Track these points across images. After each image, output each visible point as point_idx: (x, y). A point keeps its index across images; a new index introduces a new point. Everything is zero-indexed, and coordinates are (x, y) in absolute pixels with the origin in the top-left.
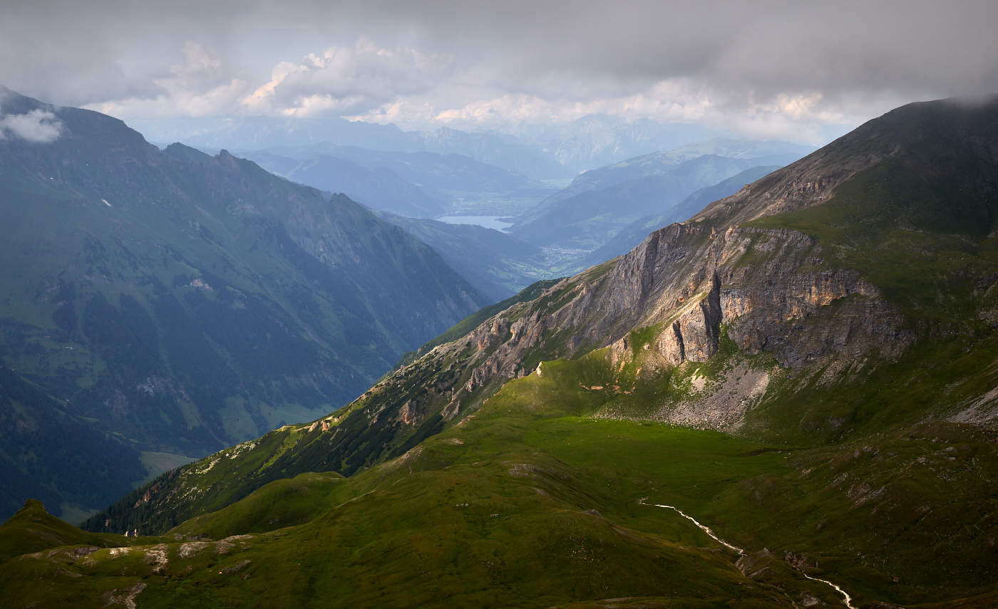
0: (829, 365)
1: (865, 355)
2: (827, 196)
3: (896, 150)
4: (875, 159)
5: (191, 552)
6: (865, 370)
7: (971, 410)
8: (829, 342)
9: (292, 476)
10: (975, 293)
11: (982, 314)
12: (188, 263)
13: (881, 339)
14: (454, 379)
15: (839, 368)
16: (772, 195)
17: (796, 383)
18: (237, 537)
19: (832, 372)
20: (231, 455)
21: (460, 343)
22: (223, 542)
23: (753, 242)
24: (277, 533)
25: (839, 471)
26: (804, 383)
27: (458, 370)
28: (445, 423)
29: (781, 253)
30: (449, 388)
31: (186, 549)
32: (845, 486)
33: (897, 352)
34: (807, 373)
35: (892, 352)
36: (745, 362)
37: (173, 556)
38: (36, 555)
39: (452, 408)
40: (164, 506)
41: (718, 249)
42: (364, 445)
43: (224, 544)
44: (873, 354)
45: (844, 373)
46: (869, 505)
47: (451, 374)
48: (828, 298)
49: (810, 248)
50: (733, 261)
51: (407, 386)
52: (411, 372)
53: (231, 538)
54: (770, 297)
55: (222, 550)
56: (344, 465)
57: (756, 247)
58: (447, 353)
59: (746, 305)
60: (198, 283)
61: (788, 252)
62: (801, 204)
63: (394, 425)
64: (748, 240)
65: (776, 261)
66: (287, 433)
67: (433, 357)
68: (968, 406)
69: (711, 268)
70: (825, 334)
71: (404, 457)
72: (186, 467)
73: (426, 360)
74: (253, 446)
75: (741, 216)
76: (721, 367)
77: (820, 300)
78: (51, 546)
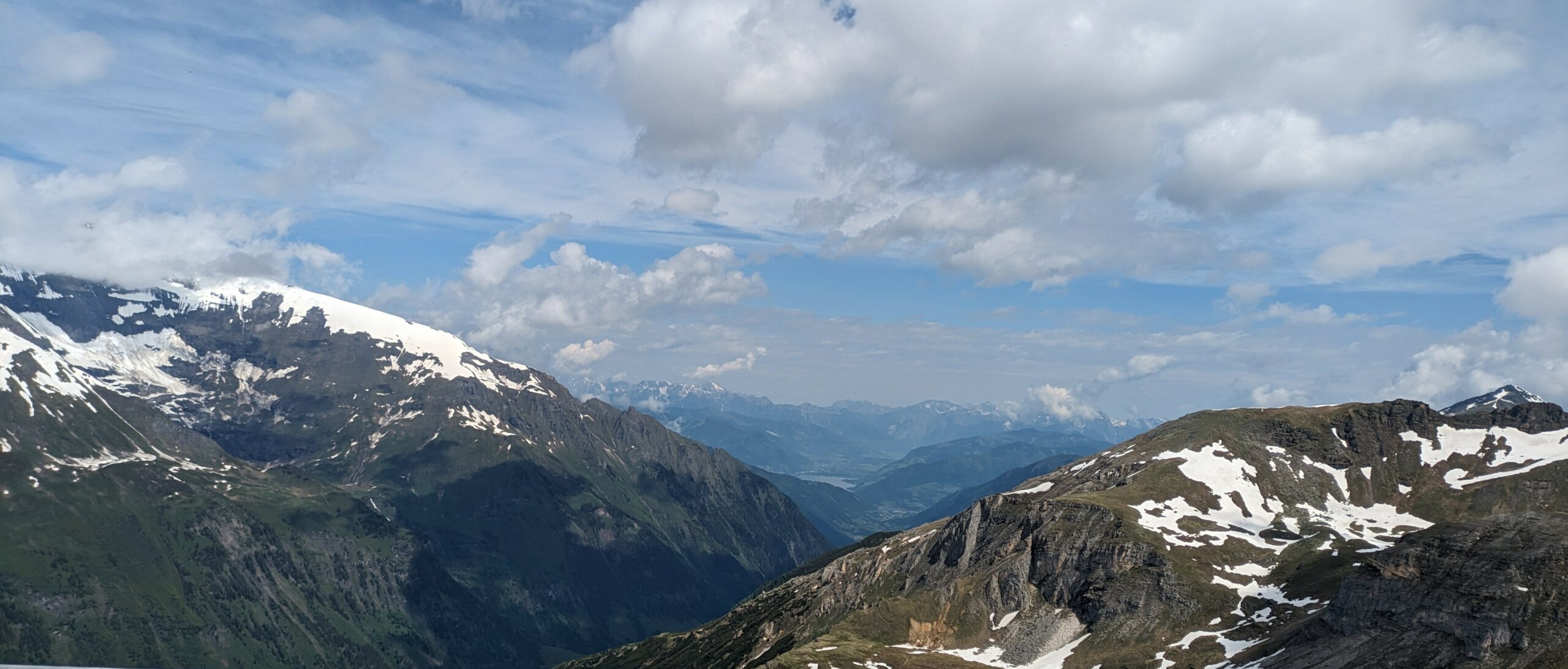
0: (1125, 623)
1: (1157, 617)
8: (1127, 603)
12: (594, 493)
14: (806, 606)
15: (1134, 626)
17: (1096, 635)
19: (1128, 629)
20: (618, 654)
21: (813, 577)
26: (1103, 636)
27: (809, 599)
28: (796, 642)
29: (1090, 524)
30: (799, 614)
33: (1186, 617)
34: (1106, 627)
35: (1182, 617)
42: (727, 655)
44: (1166, 616)
45: (1138, 630)
47: (803, 603)
48: (1127, 566)
50: (1047, 528)
51: (766, 608)
52: (770, 598)
58: (802, 585)
59: (1056, 566)
60: (601, 512)
61: (1096, 523)
63: (753, 641)
66: (665, 638)
67: (790, 586)
70: (1123, 596)
73: (784, 588)
74: (635, 648)
76: (1032, 616)
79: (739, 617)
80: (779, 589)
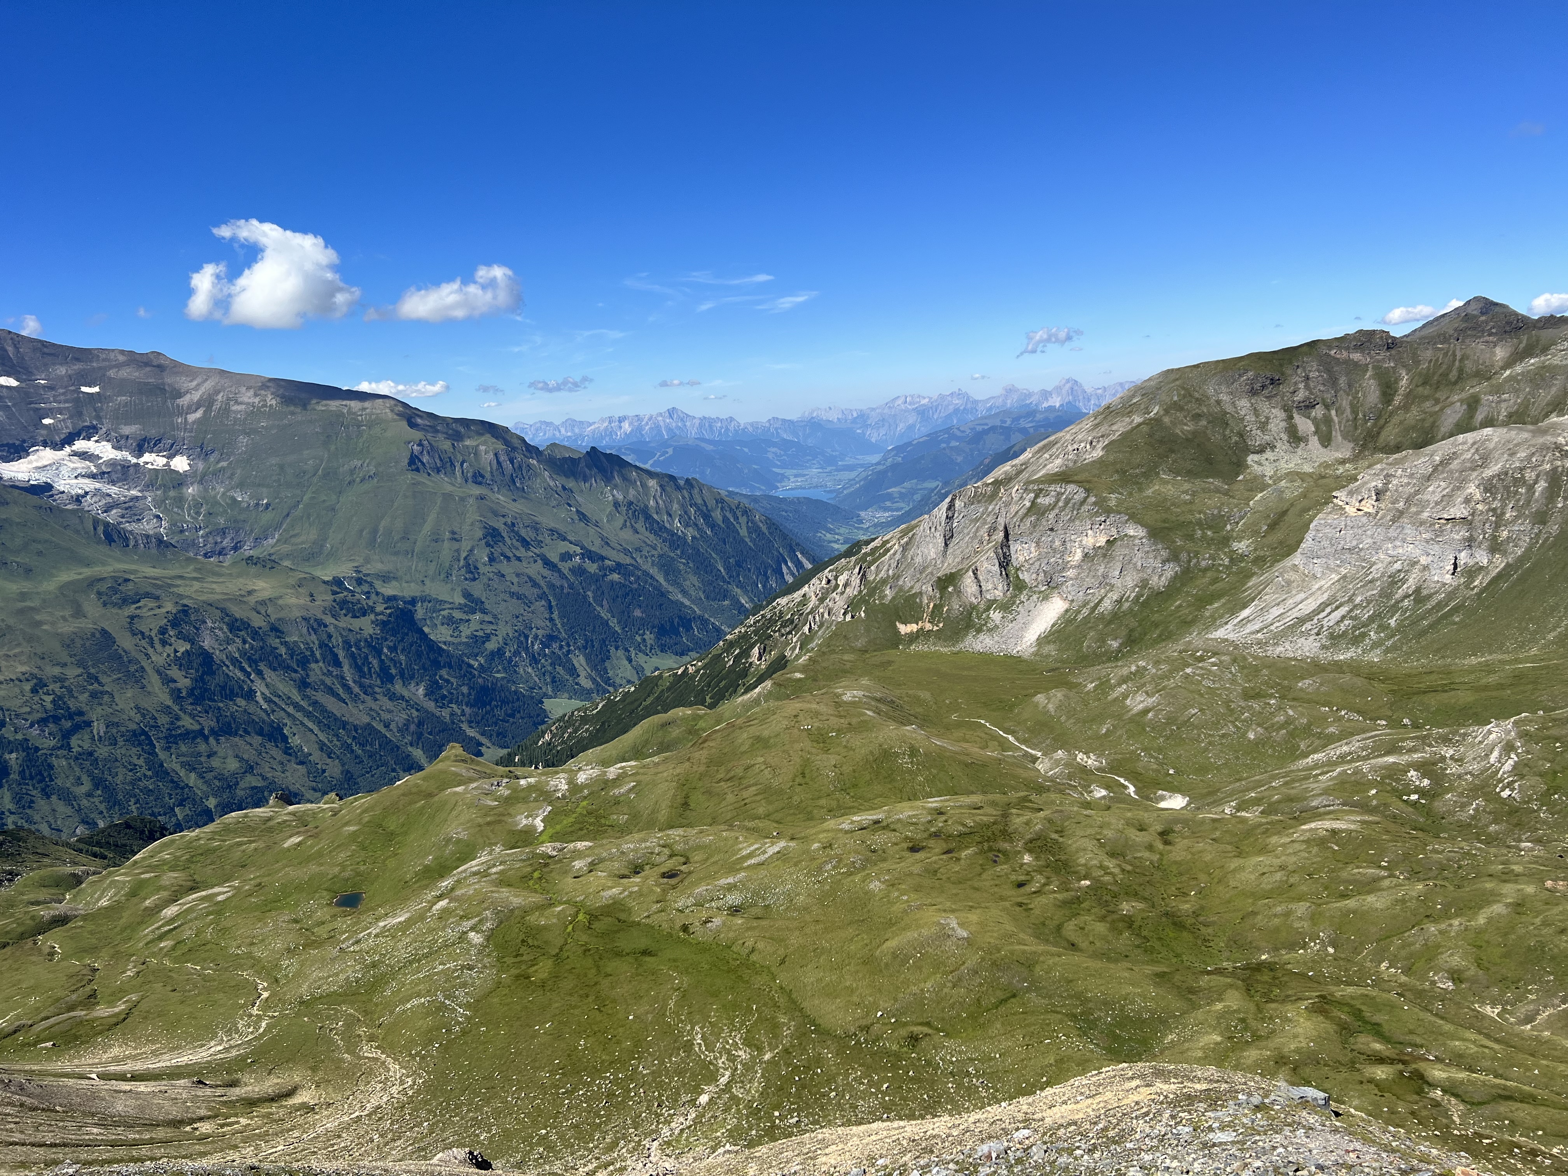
0: (1106, 596)
1: (1136, 586)
2: (1098, 453)
3: (1155, 411)
4: (1137, 419)
5: (587, 779)
6: (1137, 597)
7: (1229, 626)
8: (1105, 576)
9: (666, 712)
10: (1228, 527)
11: (1235, 545)
12: (571, 542)
13: (1149, 571)
14: (794, 625)
15: (1115, 598)
16: (1051, 456)
17: (1078, 612)
18: (623, 764)
19: (1108, 602)
20: (615, 697)
21: (797, 595)
22: (612, 769)
23: (1037, 497)
24: (656, 759)
25: (1119, 684)
26: (1085, 612)
27: (796, 617)
28: (789, 661)
29: (1061, 504)
30: (790, 633)
31: (582, 778)
32: (1125, 696)
33: (1164, 581)
34: (1088, 603)
35: (1159, 582)
36: (1035, 597)
37: (571, 782)
38: (459, 789)
39: (794, 648)
40: (563, 742)
41: (1007, 504)
42: (723, 682)
43: (612, 772)
44: (1144, 584)
45: (1119, 601)
46: (1146, 711)
47: (791, 621)
48: (1102, 541)
49: (1085, 499)
50: (1020, 513)
51: (756, 632)
52: (758, 621)
53: (619, 765)
54: (1053, 541)
55: (611, 776)
56: (708, 700)
57: (1039, 500)
59: (1033, 549)
60: (580, 560)
61: (1067, 501)
62: (1075, 462)
63: (747, 666)
64: (1032, 495)
65: (1057, 511)
66: (660, 676)
67: (776, 608)
68: (1226, 623)
69: (1001, 521)
70: (1101, 569)
71: (757, 690)
72: (579, 710)
73: (771, 611)
74: (633, 689)
75: (1024, 476)
76: (1014, 603)
77: (1096, 541)
78: (471, 780)
79: (731, 645)
80: (767, 612)
